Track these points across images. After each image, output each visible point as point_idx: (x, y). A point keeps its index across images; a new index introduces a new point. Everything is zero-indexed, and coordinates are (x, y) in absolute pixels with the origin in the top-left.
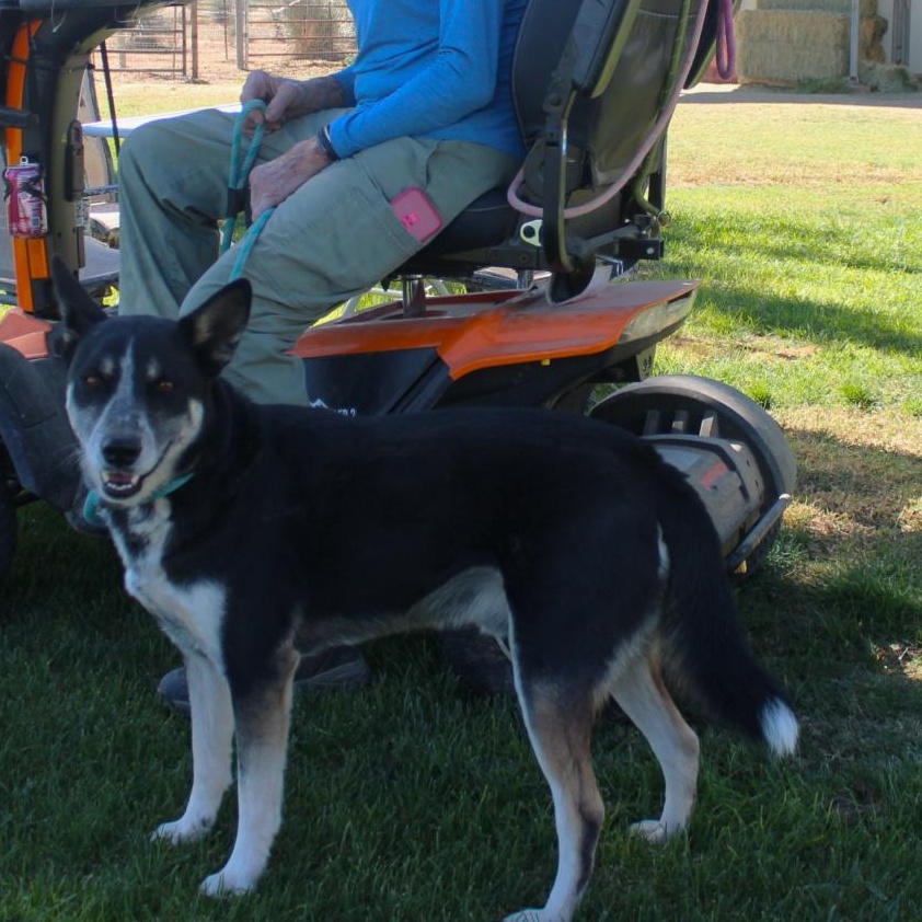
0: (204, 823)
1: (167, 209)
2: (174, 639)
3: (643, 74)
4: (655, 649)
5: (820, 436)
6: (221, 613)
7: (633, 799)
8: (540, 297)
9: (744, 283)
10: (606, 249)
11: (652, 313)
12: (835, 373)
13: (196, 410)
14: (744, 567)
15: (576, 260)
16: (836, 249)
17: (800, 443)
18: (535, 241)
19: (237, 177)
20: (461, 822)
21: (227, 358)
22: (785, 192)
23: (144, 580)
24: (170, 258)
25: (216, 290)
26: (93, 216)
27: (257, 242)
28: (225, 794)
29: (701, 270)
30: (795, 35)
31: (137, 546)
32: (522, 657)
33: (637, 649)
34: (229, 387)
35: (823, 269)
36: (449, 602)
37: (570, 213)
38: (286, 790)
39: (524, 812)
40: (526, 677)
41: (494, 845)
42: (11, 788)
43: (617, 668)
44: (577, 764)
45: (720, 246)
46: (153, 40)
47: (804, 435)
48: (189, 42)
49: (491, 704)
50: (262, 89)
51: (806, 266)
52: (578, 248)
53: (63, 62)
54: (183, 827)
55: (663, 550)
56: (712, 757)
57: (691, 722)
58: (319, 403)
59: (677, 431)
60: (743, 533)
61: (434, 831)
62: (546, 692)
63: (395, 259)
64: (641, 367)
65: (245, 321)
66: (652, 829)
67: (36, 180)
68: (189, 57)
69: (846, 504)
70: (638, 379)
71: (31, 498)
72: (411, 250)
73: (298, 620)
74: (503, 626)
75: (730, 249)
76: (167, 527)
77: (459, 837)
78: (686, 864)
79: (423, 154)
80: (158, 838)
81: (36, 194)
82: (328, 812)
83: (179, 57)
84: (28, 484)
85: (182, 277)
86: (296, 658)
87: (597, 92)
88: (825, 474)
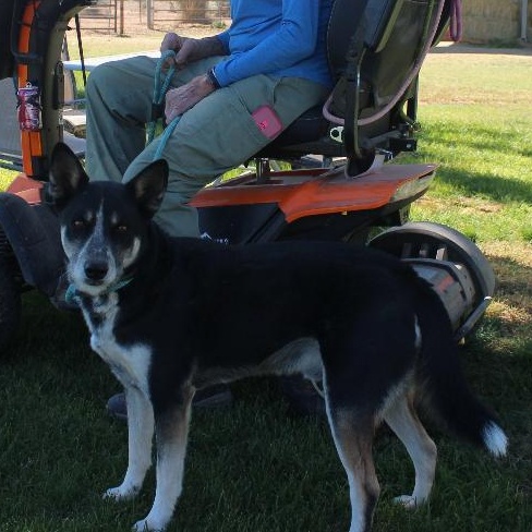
0: (135, 488)
1: (115, 115)
2: (119, 377)
3: (406, 38)
4: (412, 391)
5: (507, 260)
6: (149, 363)
7: (395, 482)
8: (341, 173)
9: (458, 165)
10: (382, 145)
11: (409, 184)
12: (515, 222)
13: (137, 244)
14: (463, 341)
15: (364, 151)
16: (515, 144)
17: (494, 265)
18: (339, 139)
19: (158, 97)
20: (291, 493)
21: (156, 208)
22: (482, 108)
23: (102, 341)
24: (117, 146)
25: (145, 165)
26: (64, 117)
27: (170, 137)
28: (148, 471)
29: (432, 156)
30: (488, 12)
31: (98, 320)
32: (331, 394)
33: (402, 390)
34: (157, 227)
35: (507, 157)
36: (285, 359)
37: (361, 122)
38: (185, 470)
39: (328, 488)
40: (333, 406)
41: (311, 507)
42: (19, 464)
43: (389, 402)
44: (364, 460)
45: (443, 141)
46: (97, 11)
47: (497, 259)
48: (119, 12)
49: (308, 421)
50: (173, 44)
51: (496, 155)
52: (365, 143)
53: (53, 26)
54: (122, 490)
55: (417, 330)
56: (444, 457)
57: (431, 435)
58: (205, 235)
59: (421, 256)
60: (463, 320)
61: (274, 498)
62: (345, 415)
63: (253, 149)
64: (402, 217)
65: (165, 186)
66: (408, 501)
67: (36, 97)
68: (118, 21)
69: (524, 303)
70: (400, 224)
71: (30, 288)
72: (263, 143)
73: (195, 368)
74: (319, 374)
75: (450, 144)
76: (116, 310)
77: (289, 502)
78: (428, 523)
79: (272, 85)
80: (107, 497)
81: (35, 105)
82: (210, 484)
83: (113, 21)
84: (29, 280)
85: (123, 157)
86: (193, 390)
87: (379, 50)
88: (510, 284)
